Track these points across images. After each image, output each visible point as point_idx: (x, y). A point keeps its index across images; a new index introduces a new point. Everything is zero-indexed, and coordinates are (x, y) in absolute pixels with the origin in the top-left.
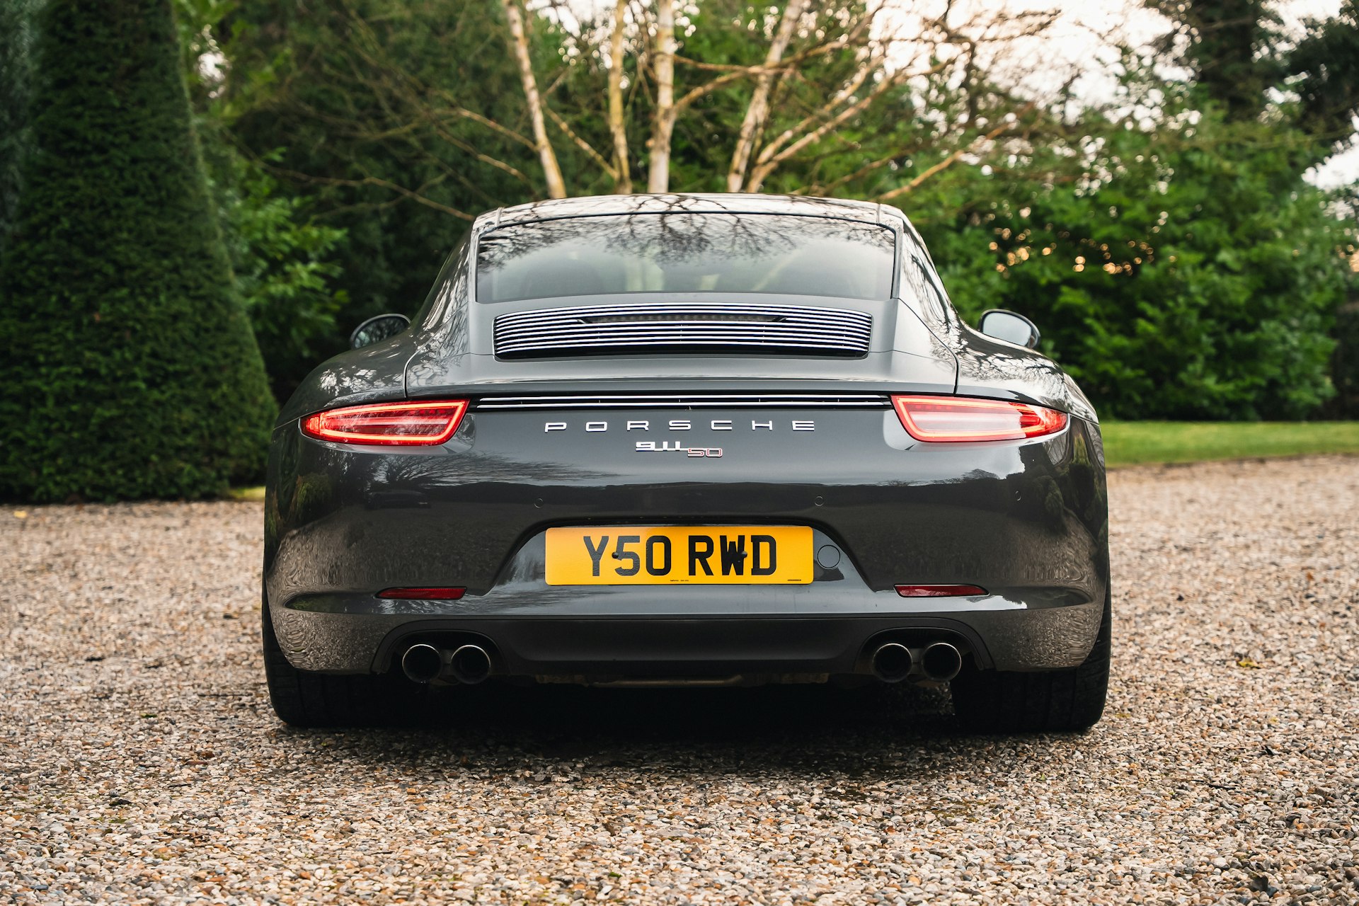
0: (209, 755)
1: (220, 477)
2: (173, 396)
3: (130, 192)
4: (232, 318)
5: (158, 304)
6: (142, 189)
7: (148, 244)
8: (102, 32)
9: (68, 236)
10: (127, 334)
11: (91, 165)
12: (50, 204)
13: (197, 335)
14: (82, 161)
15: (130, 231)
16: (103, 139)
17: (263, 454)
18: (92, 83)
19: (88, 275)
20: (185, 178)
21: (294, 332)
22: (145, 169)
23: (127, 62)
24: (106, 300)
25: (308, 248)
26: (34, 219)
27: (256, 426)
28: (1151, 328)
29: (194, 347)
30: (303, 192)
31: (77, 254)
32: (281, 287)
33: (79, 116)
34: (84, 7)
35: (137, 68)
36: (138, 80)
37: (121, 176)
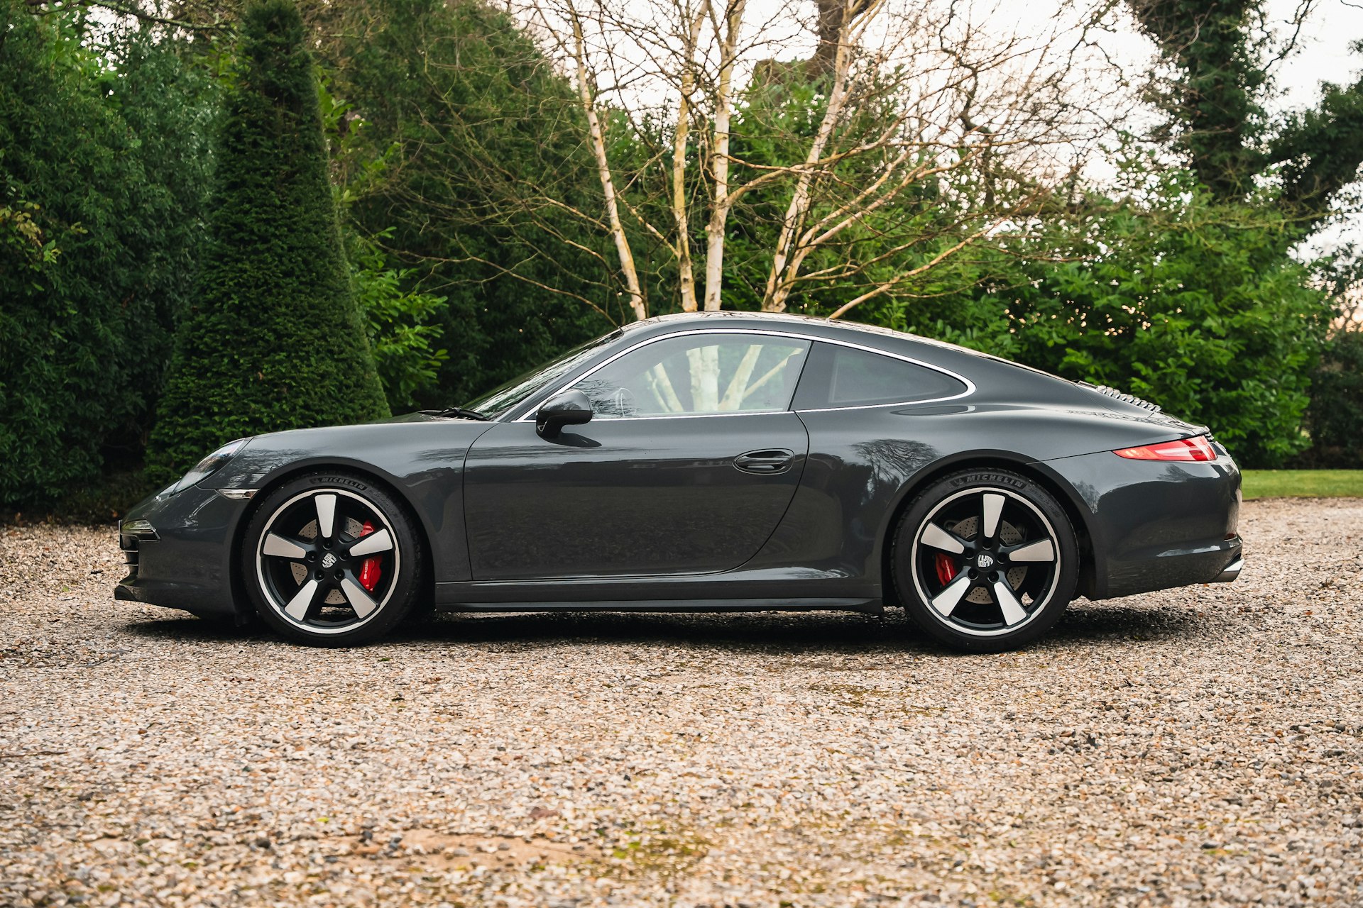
3: (287, 274)
4: (367, 377)
6: (297, 272)
7: (302, 316)
8: (266, 143)
9: (237, 309)
10: (285, 390)
11: (256, 252)
12: (223, 284)
13: (340, 391)
14: (249, 249)
15: (287, 306)
16: (266, 231)
18: (258, 186)
19: (254, 342)
21: (402, 385)
22: (300, 256)
23: (286, 168)
24: (267, 362)
25: (414, 313)
26: (210, 296)
28: (1144, 385)
30: (408, 267)
31: (244, 325)
32: (392, 347)
33: (247, 212)
34: (252, 124)
35: (294, 173)
36: (295, 183)
37: (280, 261)
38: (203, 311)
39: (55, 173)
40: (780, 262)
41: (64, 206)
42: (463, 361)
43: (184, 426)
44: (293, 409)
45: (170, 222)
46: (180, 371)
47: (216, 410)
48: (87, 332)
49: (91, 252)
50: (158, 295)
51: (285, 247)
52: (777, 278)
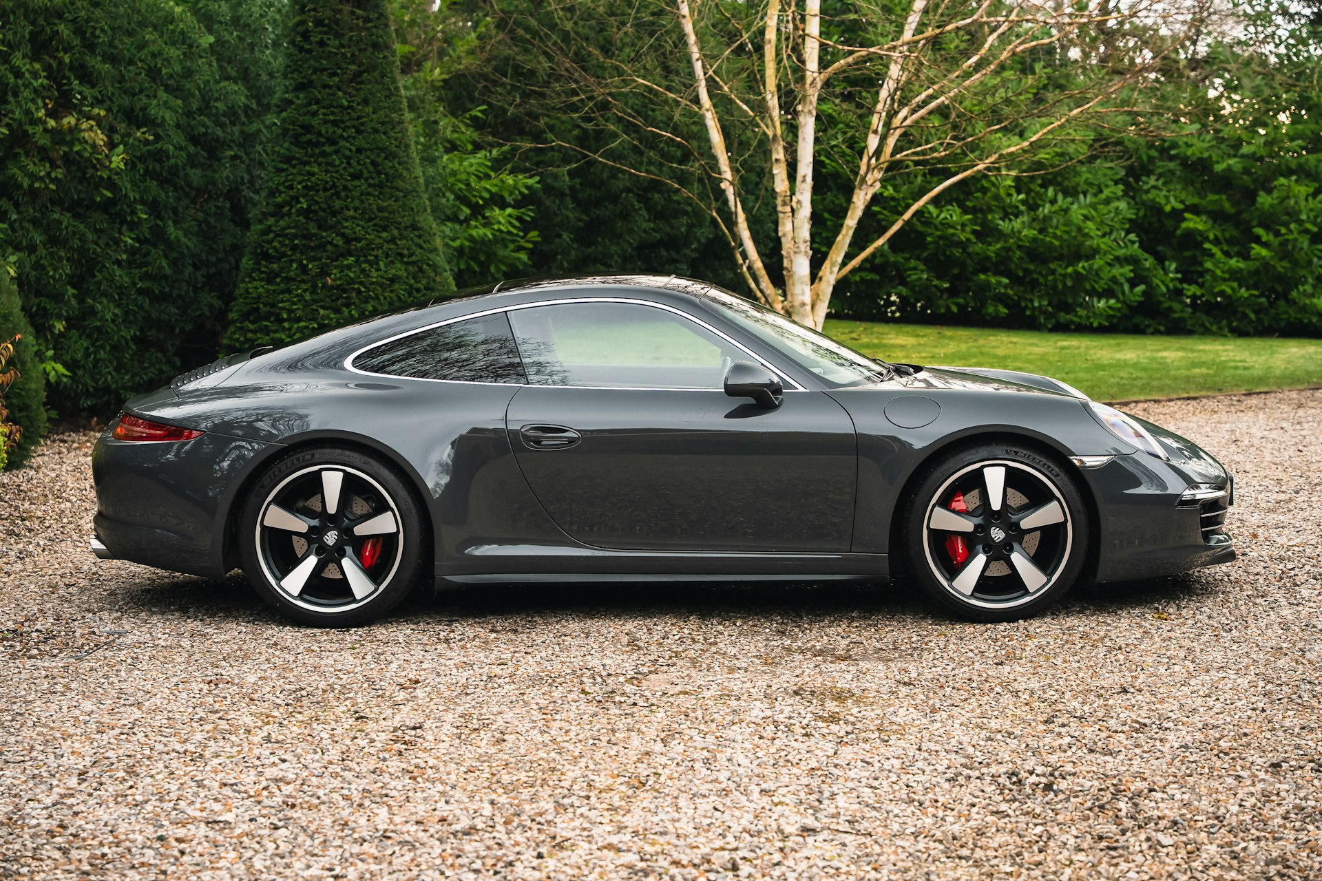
0: (417, 682)
3: (355, 177)
4: (438, 279)
5: (378, 270)
6: (366, 174)
7: (370, 220)
8: (333, 42)
9: (306, 213)
10: (354, 295)
12: (291, 187)
13: (410, 294)
14: (317, 151)
15: (356, 210)
16: (334, 132)
18: (325, 86)
19: (322, 246)
22: (368, 157)
23: (354, 67)
24: (336, 267)
25: (506, 195)
26: (279, 200)
28: (1264, 252)
31: (313, 229)
33: (314, 114)
34: (319, 23)
35: (361, 73)
36: (362, 83)
37: (349, 164)
38: (273, 215)
39: (123, 76)
40: (873, 142)
41: (132, 110)
42: (557, 240)
43: (254, 332)
45: (243, 119)
46: (250, 276)
47: (285, 316)
48: (159, 235)
49: (160, 156)
50: (233, 194)
51: (353, 149)
52: (870, 159)
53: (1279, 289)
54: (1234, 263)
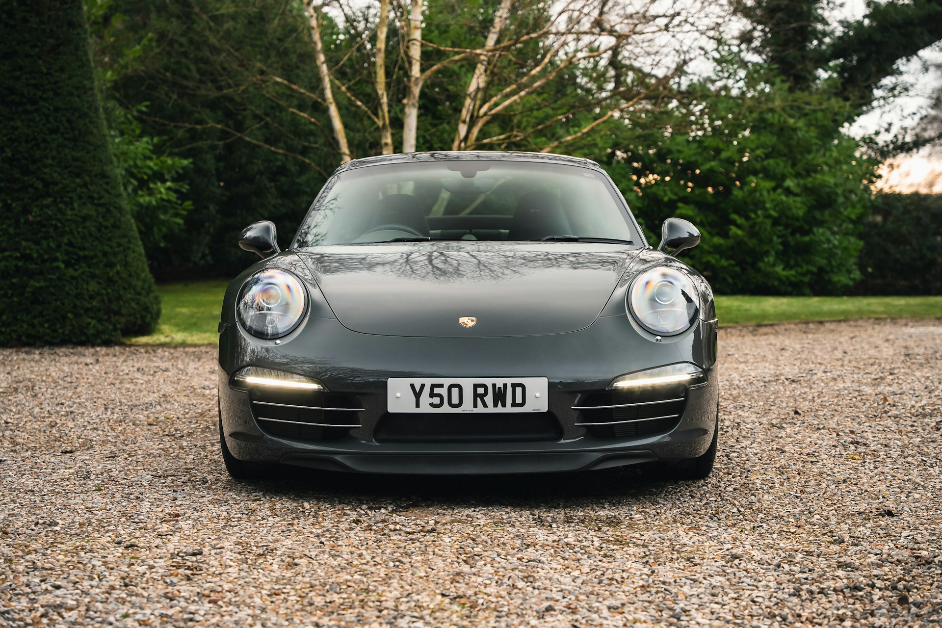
0: (177, 515)
1: (115, 329)
2: (83, 273)
3: (54, 131)
4: (123, 219)
5: (72, 209)
6: (62, 130)
7: (66, 167)
8: (34, 20)
9: (10, 161)
10: (51, 230)
11: (26, 112)
13: (99, 230)
14: (20, 109)
15: (53, 158)
16: (35, 94)
17: (144, 313)
18: (28, 56)
19: (24, 189)
20: (91, 122)
21: (155, 229)
22: (64, 115)
23: (52, 41)
24: (36, 206)
25: (165, 172)
27: (140, 294)
28: (739, 232)
29: (97, 239)
30: (160, 133)
31: (17, 174)
32: (147, 199)
33: (18, 79)
35: (58, 46)
36: (59, 53)
37: (47, 120)
40: (463, 129)
42: (205, 211)
44: (59, 246)
51: (51, 108)
52: (461, 142)
53: (749, 260)
54: (717, 240)
